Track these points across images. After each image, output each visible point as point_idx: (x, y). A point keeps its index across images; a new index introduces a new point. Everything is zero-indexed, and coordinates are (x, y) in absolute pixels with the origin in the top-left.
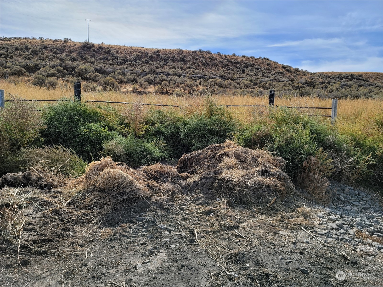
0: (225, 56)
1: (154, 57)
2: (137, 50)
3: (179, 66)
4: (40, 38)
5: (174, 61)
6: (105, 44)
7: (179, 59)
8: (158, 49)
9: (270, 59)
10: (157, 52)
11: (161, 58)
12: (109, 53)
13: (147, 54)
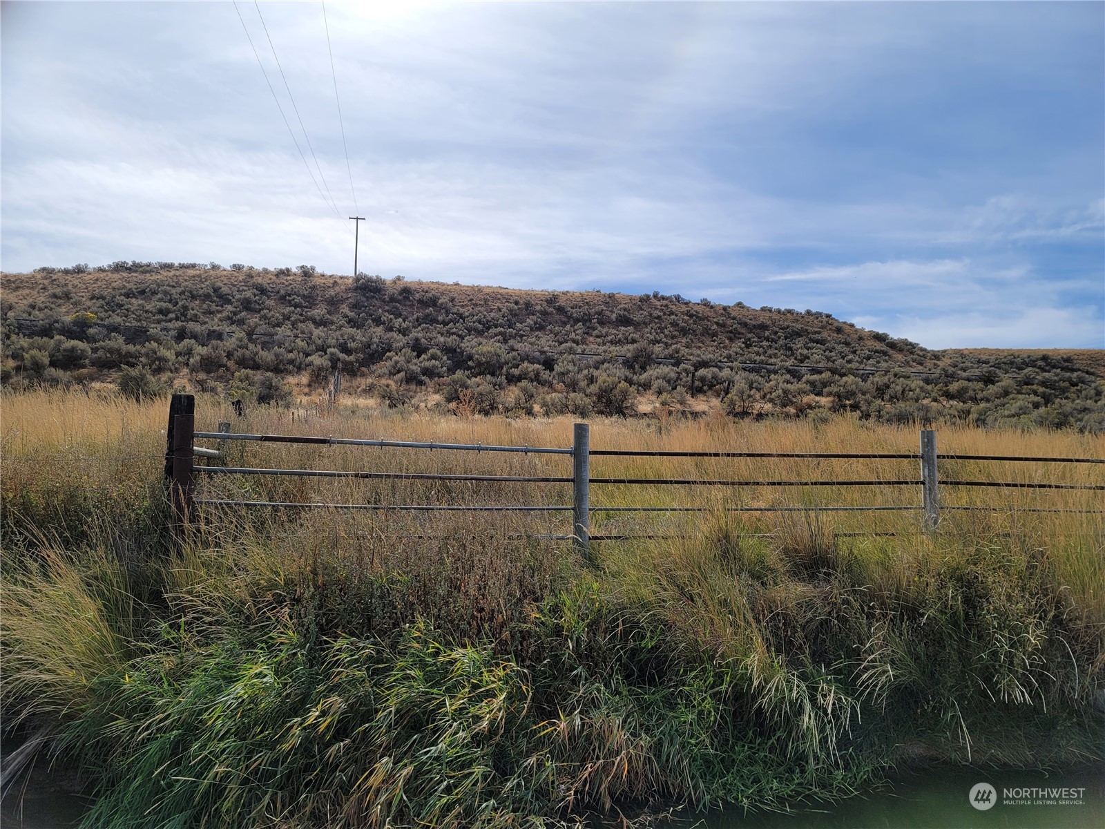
0: (725, 309)
1: (551, 313)
2: (499, 296)
3: (629, 338)
4: (234, 265)
5: (604, 324)
6: (405, 280)
7: (614, 317)
8: (556, 294)
9: (833, 316)
10: (552, 299)
11: (570, 317)
12: (433, 302)
13: (528, 305)
